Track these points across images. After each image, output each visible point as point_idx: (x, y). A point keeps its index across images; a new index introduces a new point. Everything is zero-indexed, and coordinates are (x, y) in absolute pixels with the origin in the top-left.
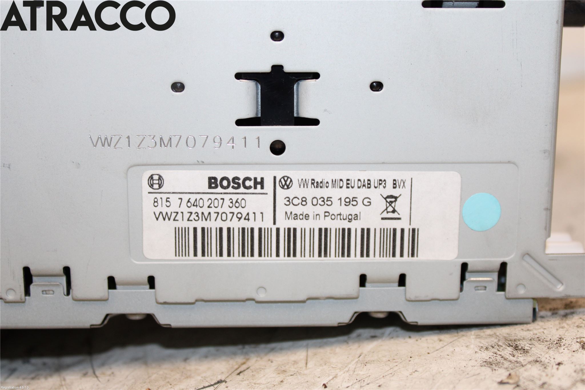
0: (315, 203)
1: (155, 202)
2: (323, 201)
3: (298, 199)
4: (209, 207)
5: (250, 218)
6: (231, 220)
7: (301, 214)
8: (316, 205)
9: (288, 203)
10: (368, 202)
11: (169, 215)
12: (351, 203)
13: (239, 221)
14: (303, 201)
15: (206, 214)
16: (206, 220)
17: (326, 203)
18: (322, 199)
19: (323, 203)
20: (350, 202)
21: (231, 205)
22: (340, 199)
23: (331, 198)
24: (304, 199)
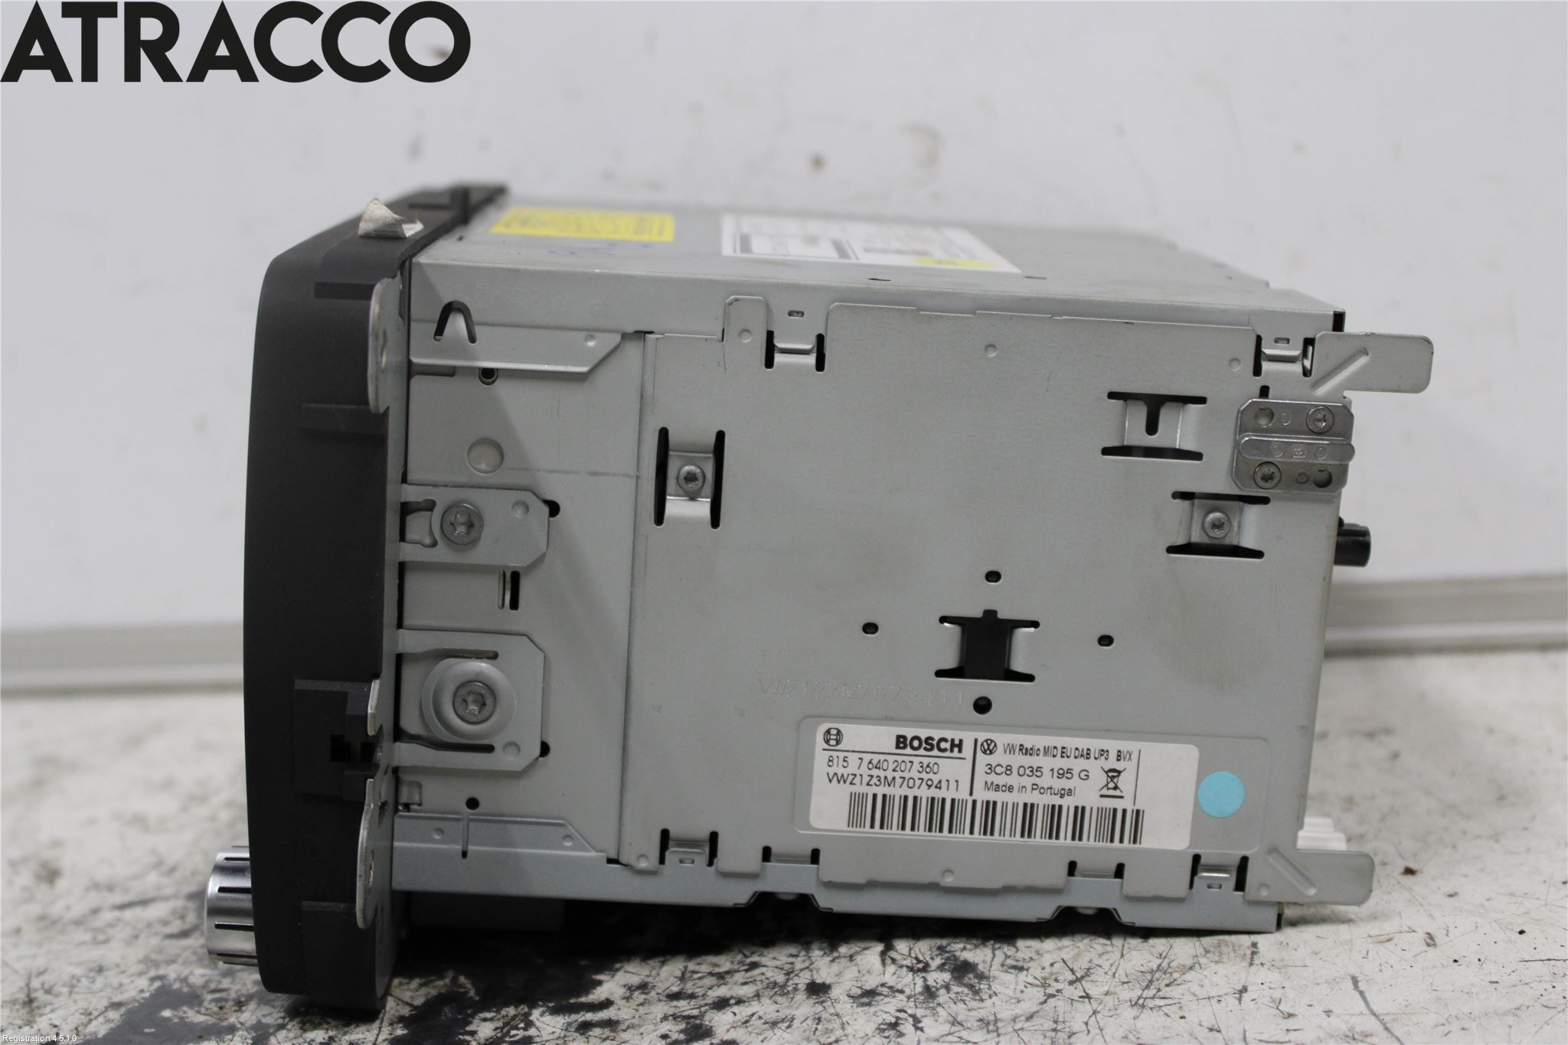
0: (1022, 772)
1: (830, 761)
2: (1032, 771)
3: (1002, 767)
4: (894, 770)
5: (942, 786)
6: (919, 788)
7: (1004, 785)
8: (1023, 775)
9: (989, 771)
10: (1086, 775)
11: (845, 776)
12: (1066, 775)
13: (929, 789)
14: (1007, 770)
15: (890, 779)
16: (889, 785)
17: (1035, 773)
18: (1031, 769)
19: (1031, 774)
20: (1063, 774)
21: (921, 770)
22: (1052, 770)
23: (1041, 768)
24: (1009, 768)
